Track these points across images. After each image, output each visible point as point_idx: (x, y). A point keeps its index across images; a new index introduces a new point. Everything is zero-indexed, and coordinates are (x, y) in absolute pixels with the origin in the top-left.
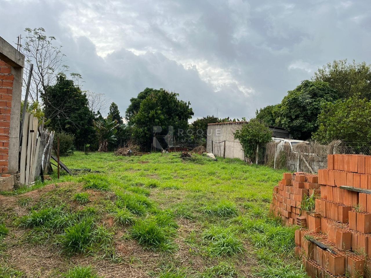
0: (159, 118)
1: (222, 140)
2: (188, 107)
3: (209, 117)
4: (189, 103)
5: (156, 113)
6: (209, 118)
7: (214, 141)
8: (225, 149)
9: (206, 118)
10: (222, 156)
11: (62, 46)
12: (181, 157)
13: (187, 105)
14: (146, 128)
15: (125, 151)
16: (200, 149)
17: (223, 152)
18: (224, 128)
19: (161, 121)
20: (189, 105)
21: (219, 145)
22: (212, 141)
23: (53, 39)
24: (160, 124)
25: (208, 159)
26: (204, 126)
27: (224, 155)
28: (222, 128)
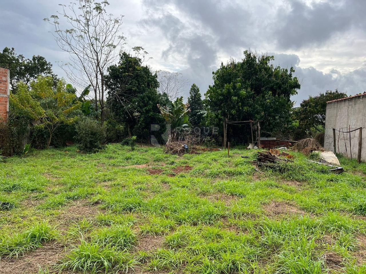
0: (238, 95)
1: (353, 127)
2: (290, 75)
3: (329, 92)
4: (292, 70)
5: (234, 88)
6: (331, 93)
7: (337, 129)
8: (360, 144)
9: (325, 94)
10: (355, 156)
11: (123, 16)
12: (254, 163)
13: (289, 73)
14: (219, 112)
15: (180, 146)
16: (306, 144)
17: (356, 150)
18: (357, 105)
19: (241, 99)
20: (292, 73)
21: (348, 136)
22: (334, 130)
23: (107, 4)
24: (240, 104)
25: (320, 165)
26: (320, 106)
27: (360, 156)
28: (353, 106)
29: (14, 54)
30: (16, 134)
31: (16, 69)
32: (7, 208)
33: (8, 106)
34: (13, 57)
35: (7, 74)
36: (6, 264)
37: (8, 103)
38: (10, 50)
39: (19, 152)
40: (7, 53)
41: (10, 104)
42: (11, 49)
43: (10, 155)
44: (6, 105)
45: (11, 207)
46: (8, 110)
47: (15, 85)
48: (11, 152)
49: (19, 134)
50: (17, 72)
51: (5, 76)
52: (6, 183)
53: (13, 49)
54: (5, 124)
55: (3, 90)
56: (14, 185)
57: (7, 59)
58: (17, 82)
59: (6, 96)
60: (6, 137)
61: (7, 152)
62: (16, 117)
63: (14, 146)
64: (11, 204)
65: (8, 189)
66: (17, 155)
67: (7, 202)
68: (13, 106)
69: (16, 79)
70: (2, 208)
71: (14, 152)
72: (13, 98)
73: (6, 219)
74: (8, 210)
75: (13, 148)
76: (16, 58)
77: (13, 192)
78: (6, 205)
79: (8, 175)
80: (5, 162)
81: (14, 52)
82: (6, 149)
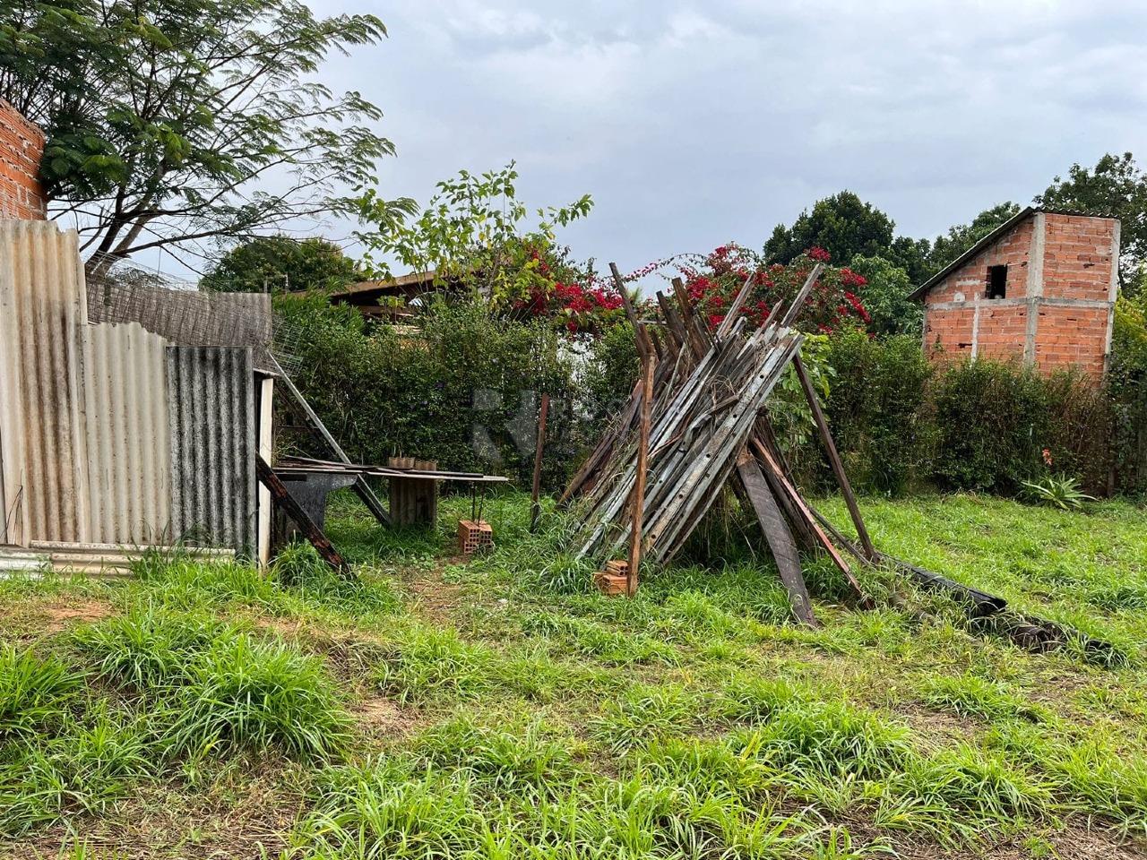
29: (1130, 173)
30: (1129, 426)
31: (1136, 221)
32: (1102, 661)
33: (1108, 338)
34: (1126, 181)
35: (1111, 234)
36: (1108, 850)
37: (1109, 330)
38: (1117, 161)
39: (1134, 488)
40: (1109, 172)
41: (1116, 333)
42: (1122, 159)
43: (1104, 493)
44: (1104, 333)
45: (1118, 660)
46: (1107, 350)
47: (1128, 272)
48: (1106, 483)
49: (1135, 428)
50: (1136, 230)
51: (1107, 243)
52: (1096, 581)
53: (1128, 156)
54: (1095, 393)
55: (1095, 287)
56: (1126, 591)
57: (1109, 192)
58: (1134, 261)
59: (1103, 305)
60: (1096, 436)
61: (1095, 483)
62: (1131, 373)
63: (1118, 466)
64: (1117, 651)
65: (1103, 598)
66: (1125, 494)
67: (1104, 641)
68: (1123, 336)
69: (1134, 253)
70: (1089, 657)
71: (1117, 483)
72: (1125, 312)
73: (1104, 696)
74: (1106, 668)
75: (1116, 471)
76: (1137, 183)
77: (1119, 612)
78: (1101, 648)
79: (1101, 554)
80: (1089, 512)
81: (1129, 164)
82: (1094, 471)
